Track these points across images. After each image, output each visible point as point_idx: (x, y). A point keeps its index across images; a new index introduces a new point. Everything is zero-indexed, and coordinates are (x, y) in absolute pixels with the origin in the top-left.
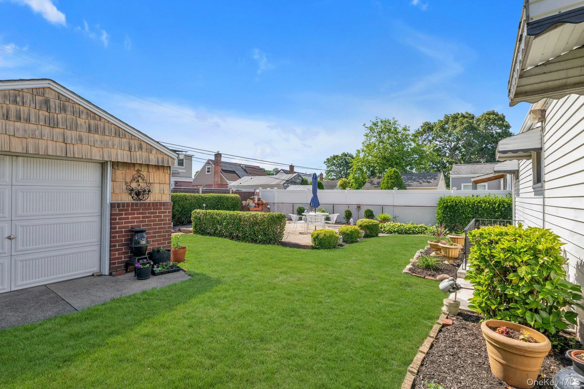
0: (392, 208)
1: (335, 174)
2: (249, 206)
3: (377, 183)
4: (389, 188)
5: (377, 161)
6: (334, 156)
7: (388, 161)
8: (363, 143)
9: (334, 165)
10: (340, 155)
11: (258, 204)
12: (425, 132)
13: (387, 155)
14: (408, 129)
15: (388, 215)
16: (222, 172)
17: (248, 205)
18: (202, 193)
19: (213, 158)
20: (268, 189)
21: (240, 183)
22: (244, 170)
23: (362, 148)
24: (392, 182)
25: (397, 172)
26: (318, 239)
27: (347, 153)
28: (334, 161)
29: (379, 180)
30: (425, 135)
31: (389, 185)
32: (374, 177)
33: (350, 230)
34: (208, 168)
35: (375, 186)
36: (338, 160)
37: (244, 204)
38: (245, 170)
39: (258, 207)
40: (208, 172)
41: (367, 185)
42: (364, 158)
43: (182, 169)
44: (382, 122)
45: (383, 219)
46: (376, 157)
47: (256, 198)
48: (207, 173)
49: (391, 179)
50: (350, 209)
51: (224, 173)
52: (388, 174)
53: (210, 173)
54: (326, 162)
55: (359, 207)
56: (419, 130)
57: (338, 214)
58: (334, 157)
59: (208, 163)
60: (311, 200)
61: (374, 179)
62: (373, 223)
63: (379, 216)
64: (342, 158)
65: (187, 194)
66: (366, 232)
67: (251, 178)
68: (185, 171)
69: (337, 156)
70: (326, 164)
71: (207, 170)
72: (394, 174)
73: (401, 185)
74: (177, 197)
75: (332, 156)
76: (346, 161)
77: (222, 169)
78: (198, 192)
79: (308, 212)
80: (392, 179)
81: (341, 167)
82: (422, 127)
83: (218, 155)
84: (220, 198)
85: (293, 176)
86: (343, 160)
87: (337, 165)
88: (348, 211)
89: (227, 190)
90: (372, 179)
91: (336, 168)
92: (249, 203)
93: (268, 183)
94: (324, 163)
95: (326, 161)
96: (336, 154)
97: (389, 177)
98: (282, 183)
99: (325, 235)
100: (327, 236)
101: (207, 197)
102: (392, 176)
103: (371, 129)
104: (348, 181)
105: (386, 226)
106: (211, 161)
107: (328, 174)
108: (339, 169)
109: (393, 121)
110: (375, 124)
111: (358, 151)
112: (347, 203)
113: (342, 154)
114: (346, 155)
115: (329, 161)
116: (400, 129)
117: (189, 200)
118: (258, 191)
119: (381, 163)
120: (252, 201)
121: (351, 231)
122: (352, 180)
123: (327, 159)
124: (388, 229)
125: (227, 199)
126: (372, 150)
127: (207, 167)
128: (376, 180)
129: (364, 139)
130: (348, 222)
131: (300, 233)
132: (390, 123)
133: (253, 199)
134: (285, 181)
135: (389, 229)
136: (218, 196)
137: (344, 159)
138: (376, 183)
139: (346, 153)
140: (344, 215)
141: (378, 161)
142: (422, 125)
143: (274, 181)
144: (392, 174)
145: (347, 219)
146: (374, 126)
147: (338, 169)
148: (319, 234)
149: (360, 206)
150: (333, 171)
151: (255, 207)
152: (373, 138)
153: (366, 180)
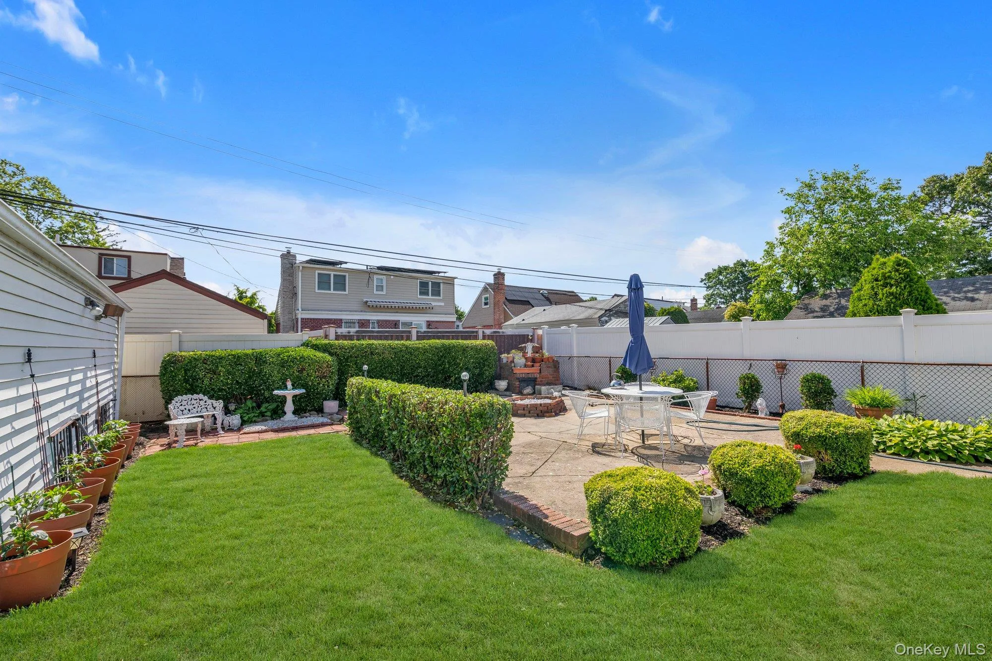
0: (897, 370)
1: (722, 300)
2: (513, 365)
3: (821, 308)
4: (880, 313)
5: (817, 261)
6: (719, 267)
7: (846, 259)
8: (781, 228)
9: (720, 283)
10: (732, 265)
11: (534, 360)
12: (932, 198)
13: (844, 245)
14: (897, 186)
15: (887, 392)
16: (507, 303)
17: (513, 362)
18: (418, 339)
19: (491, 281)
20: (563, 328)
21: (523, 320)
22: (545, 297)
23: (779, 237)
24: (892, 294)
25: (906, 265)
26: (605, 518)
27: (747, 261)
28: (721, 277)
29: (825, 302)
30: (931, 204)
31: (883, 303)
32: (813, 297)
33: (759, 463)
34: (486, 299)
35: (815, 314)
36: (728, 274)
37: (505, 361)
38: (548, 299)
39: (533, 366)
40: (486, 304)
41: (794, 312)
42: (784, 257)
43: (439, 301)
44: (825, 178)
45: (871, 406)
46: (815, 253)
47: (529, 347)
48: (484, 307)
49: (885, 285)
50: (753, 372)
51: (509, 305)
52: (875, 272)
53: (488, 306)
54: (705, 280)
55: (782, 367)
56: (915, 196)
57: (715, 393)
58: (721, 270)
59: (485, 290)
60: (627, 352)
61: (812, 301)
62: (846, 428)
63: (854, 396)
64: (736, 271)
65: (375, 342)
66: (820, 461)
67: (544, 310)
68: (443, 304)
69: (726, 268)
70: (705, 284)
71: (483, 301)
72: (897, 270)
73: (925, 302)
74: (353, 348)
75: (716, 268)
76: (744, 276)
77: (506, 298)
78: (409, 338)
79: (620, 384)
80: (891, 286)
81: (734, 286)
82: (923, 188)
83: (499, 276)
84: (448, 349)
85: (620, 301)
86: (738, 274)
87: (726, 283)
88: (748, 378)
89: (473, 332)
90: (806, 302)
91: (725, 290)
92: (514, 358)
93: (571, 317)
94: (701, 282)
95: (704, 277)
96: (723, 264)
97: (877, 280)
98: (597, 316)
99: (634, 505)
100: (645, 511)
101: (418, 348)
102: (890, 277)
103: (800, 197)
104: (748, 307)
105: (885, 428)
106: (489, 284)
107: (709, 299)
108: (731, 290)
109: (855, 174)
110: (810, 187)
111: (772, 246)
112: (747, 355)
113: (735, 264)
114: (744, 265)
115: (710, 278)
116: (873, 188)
117: (378, 354)
118: (540, 332)
119: (829, 265)
120: (521, 354)
121: (760, 471)
122: (758, 306)
123: (706, 274)
124: (898, 440)
125: (464, 350)
126: (804, 238)
127: (483, 297)
128: (816, 303)
129: (781, 220)
130: (750, 405)
131: (594, 446)
132: (847, 179)
133: (523, 350)
134: (604, 312)
135: (902, 441)
136: (443, 345)
137: (741, 271)
138: (817, 309)
139: (744, 261)
140: (737, 387)
141: (821, 261)
142: (924, 183)
143: (583, 312)
144: (890, 272)
145: (747, 398)
146: (806, 191)
147: (729, 290)
148: (610, 497)
149: (786, 365)
150: (719, 295)
151: (526, 366)
152: (805, 216)
153: (792, 304)
